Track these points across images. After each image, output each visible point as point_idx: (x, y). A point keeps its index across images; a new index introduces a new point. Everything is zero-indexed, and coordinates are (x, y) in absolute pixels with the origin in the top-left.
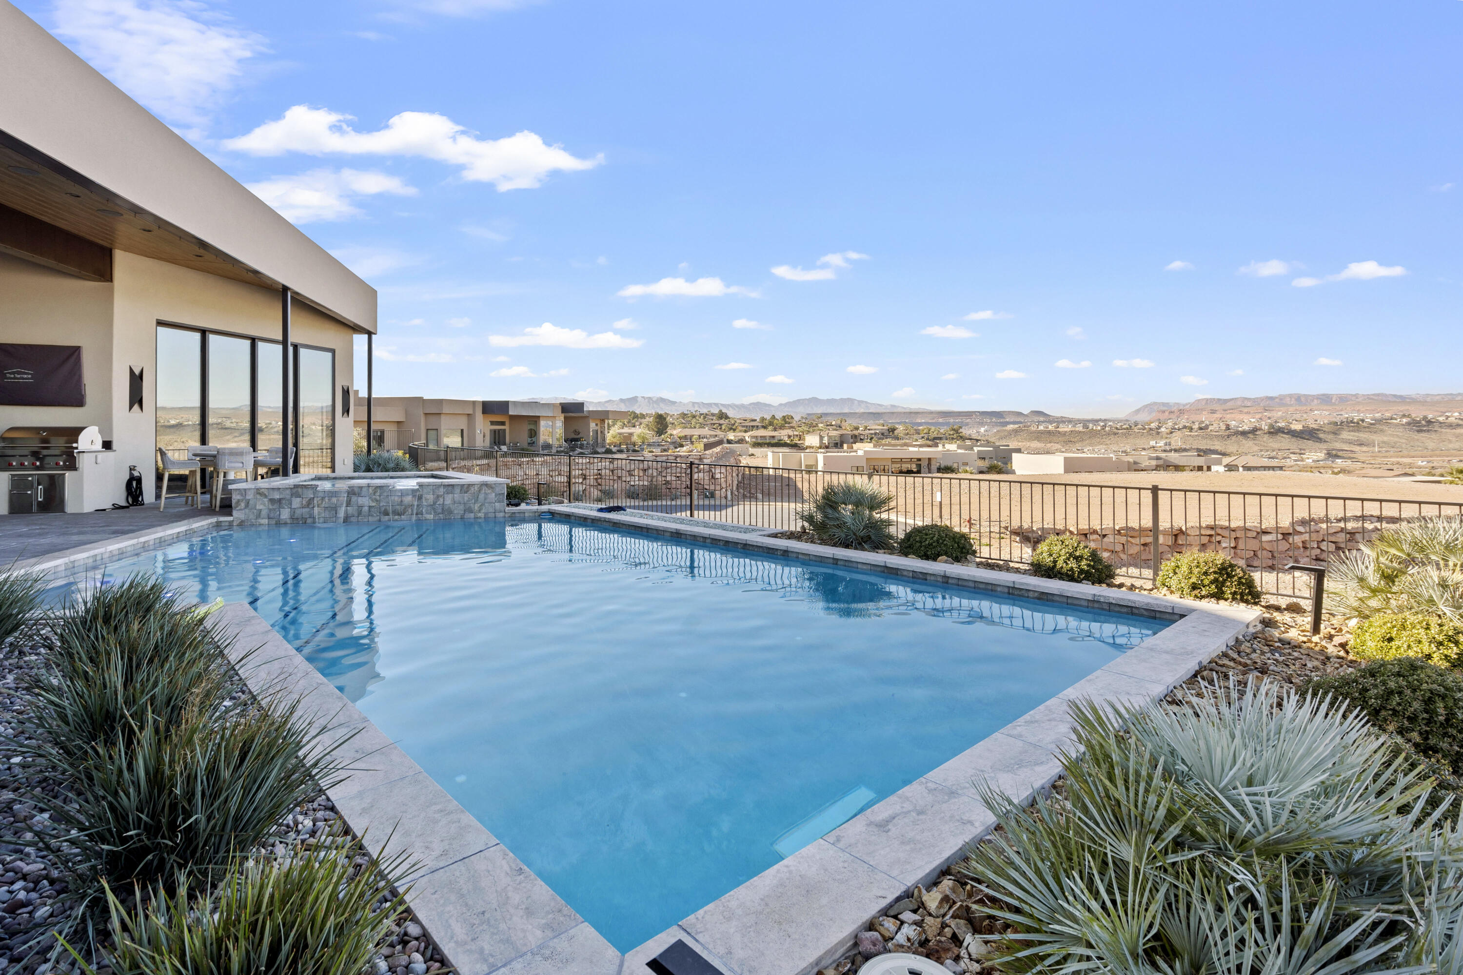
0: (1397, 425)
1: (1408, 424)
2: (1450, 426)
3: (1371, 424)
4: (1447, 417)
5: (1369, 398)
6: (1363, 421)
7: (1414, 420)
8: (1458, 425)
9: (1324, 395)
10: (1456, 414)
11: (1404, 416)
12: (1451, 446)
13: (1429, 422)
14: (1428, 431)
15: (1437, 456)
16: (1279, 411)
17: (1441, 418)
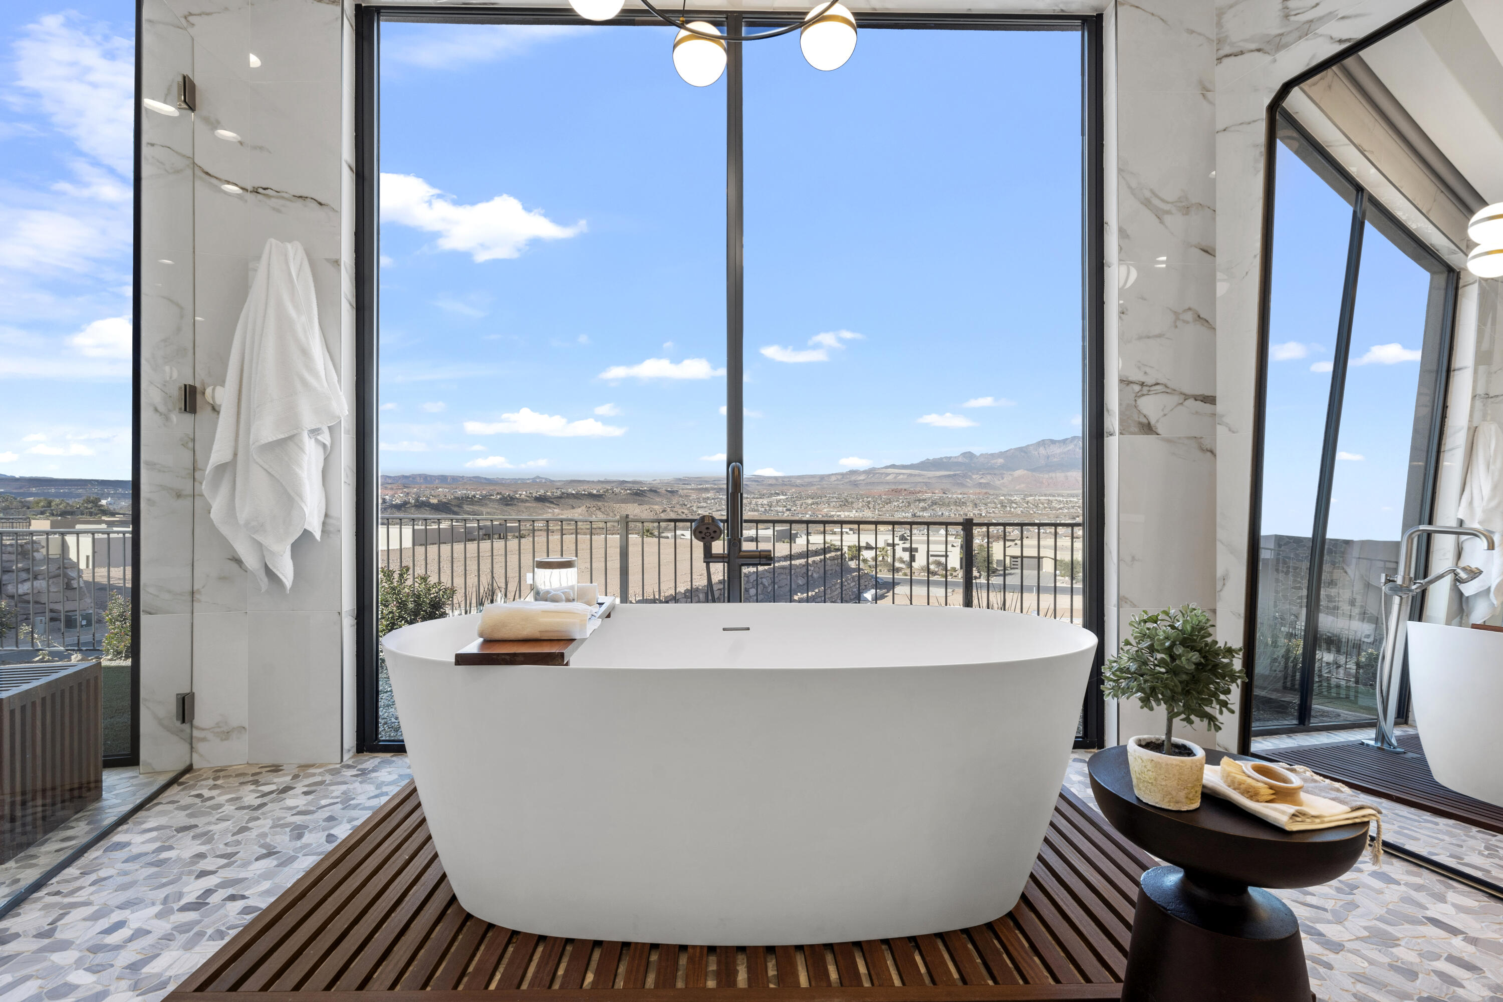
0: (494, 500)
1: (500, 499)
2: (522, 501)
3: (479, 499)
5: (470, 480)
6: (475, 497)
7: (503, 497)
8: (527, 500)
9: (442, 476)
10: (524, 493)
11: (498, 494)
13: (512, 499)
14: (512, 505)
16: (415, 488)
17: (517, 496)
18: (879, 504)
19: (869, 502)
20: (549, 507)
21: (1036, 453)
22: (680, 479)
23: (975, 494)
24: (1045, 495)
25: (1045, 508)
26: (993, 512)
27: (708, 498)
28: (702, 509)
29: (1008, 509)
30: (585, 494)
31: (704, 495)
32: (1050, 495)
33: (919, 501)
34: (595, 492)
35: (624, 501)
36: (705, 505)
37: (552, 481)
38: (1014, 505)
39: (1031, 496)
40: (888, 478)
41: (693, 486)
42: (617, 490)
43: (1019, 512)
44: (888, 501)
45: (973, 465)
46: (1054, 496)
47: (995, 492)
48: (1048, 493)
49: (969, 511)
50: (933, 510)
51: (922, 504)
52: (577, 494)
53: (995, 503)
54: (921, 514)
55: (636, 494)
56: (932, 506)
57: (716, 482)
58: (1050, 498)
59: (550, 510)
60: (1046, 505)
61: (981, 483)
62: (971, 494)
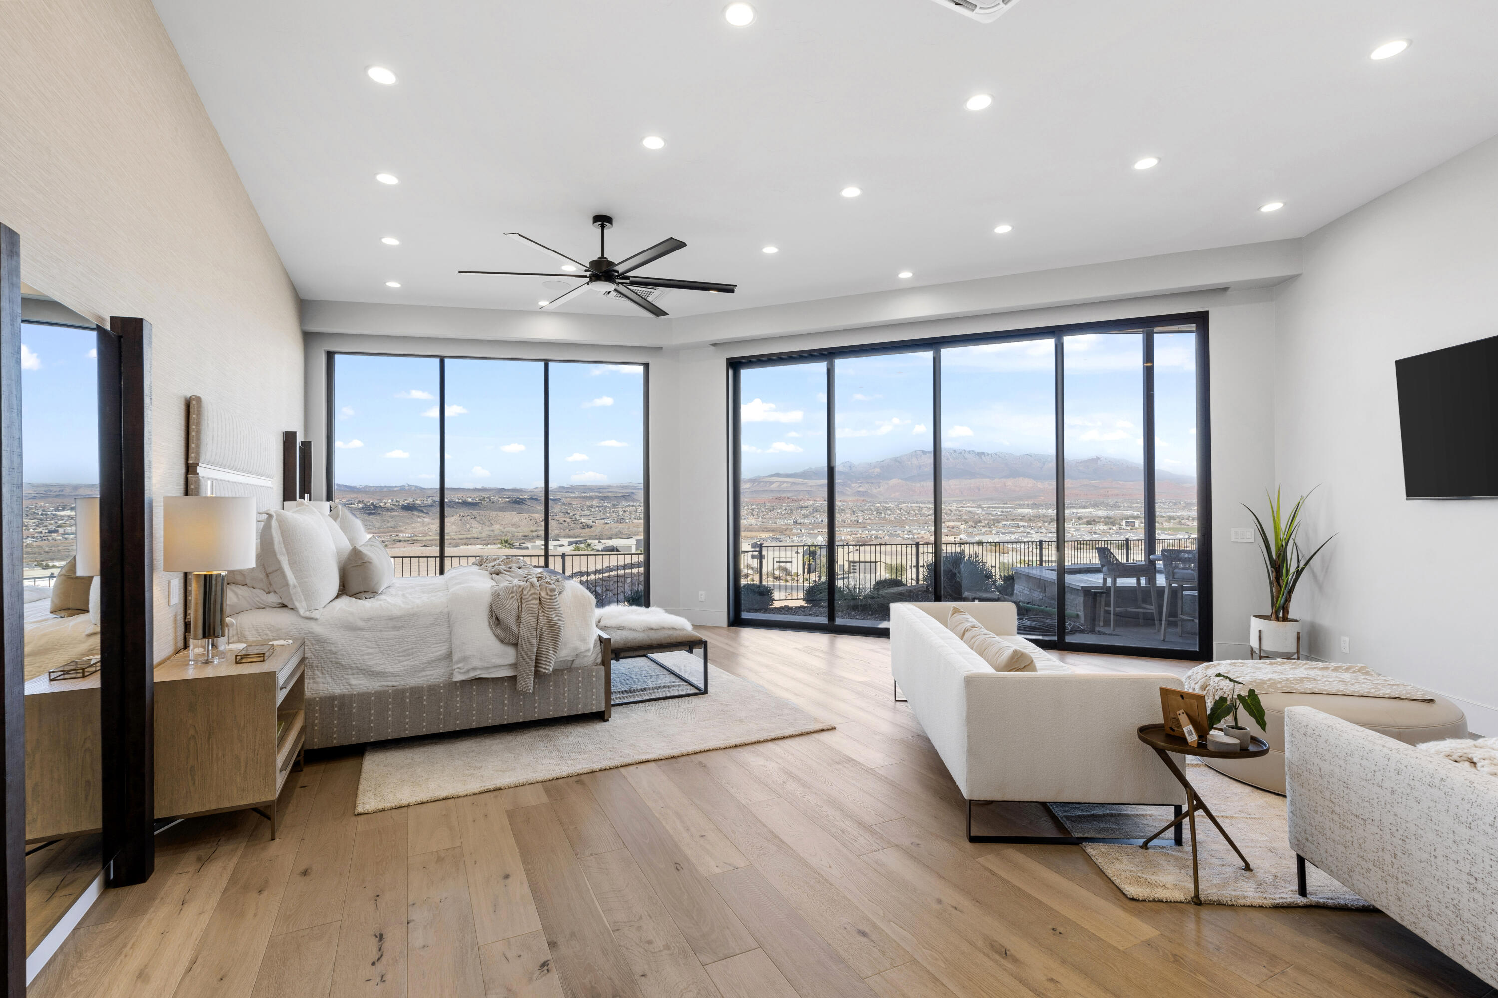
0: (356, 509)
1: (362, 508)
2: (388, 510)
4: (386, 503)
7: (366, 505)
8: (393, 509)
10: (390, 501)
11: (359, 502)
12: (389, 525)
13: (375, 507)
14: (375, 514)
15: (383, 533)
17: (382, 505)
18: (763, 512)
19: (753, 510)
20: (419, 517)
21: (909, 462)
22: (563, 487)
23: (853, 501)
24: (917, 503)
25: (916, 514)
26: (870, 519)
27: (592, 506)
28: (585, 518)
29: (883, 515)
30: (458, 503)
31: (588, 504)
32: (921, 503)
33: (802, 508)
34: (470, 500)
35: (502, 509)
36: (588, 513)
37: (422, 489)
38: (889, 512)
39: (904, 503)
40: (772, 486)
41: (577, 494)
42: (494, 498)
43: (893, 519)
44: (772, 509)
45: (853, 474)
46: (925, 504)
47: (872, 500)
48: (919, 500)
49: (847, 518)
50: (814, 517)
51: (804, 512)
52: (450, 502)
53: (871, 510)
54: (802, 521)
55: (516, 502)
56: (814, 513)
57: (601, 490)
58: (921, 505)
59: (419, 520)
60: (917, 512)
61: (859, 491)
62: (850, 501)
